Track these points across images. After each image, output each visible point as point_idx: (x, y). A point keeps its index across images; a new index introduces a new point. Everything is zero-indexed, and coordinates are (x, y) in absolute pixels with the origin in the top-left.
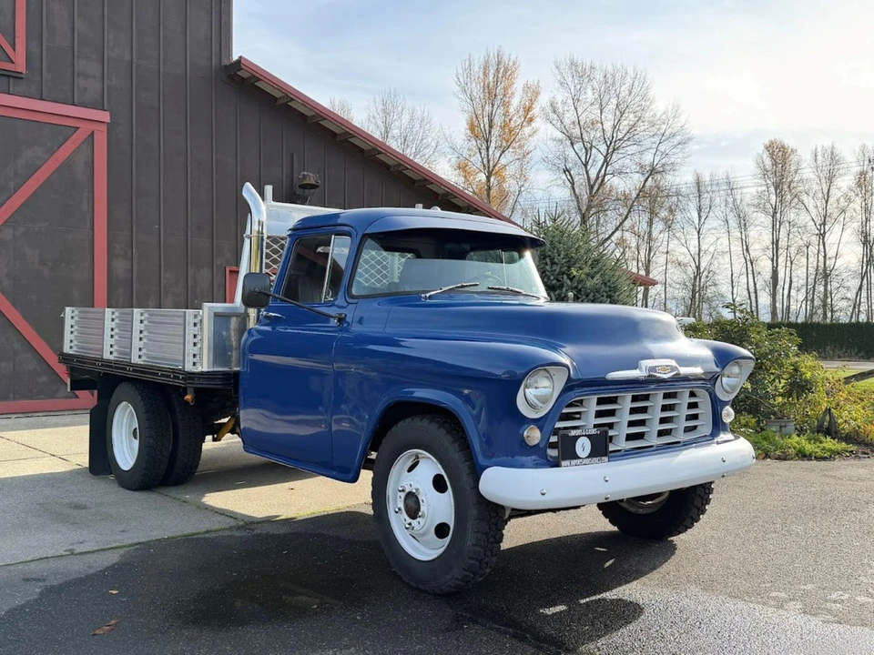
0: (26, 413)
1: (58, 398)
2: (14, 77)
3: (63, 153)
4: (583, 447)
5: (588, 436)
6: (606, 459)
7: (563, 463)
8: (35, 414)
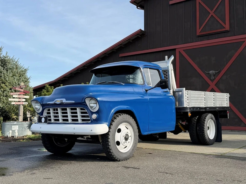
0: (232, 130)
1: (241, 126)
2: (227, 32)
3: (240, 50)
4: (43, 120)
5: (44, 117)
6: (46, 123)
7: (39, 123)
8: (234, 131)
